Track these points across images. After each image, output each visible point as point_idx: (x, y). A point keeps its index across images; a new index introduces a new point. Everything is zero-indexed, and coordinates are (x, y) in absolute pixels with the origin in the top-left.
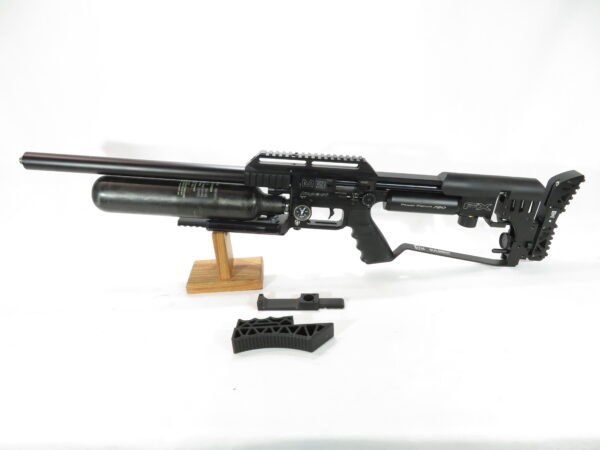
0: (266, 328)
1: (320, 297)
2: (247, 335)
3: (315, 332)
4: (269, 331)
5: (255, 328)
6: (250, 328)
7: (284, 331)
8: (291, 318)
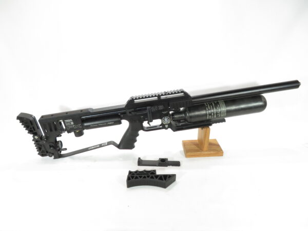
0: (143, 176)
1: (169, 160)
2: (134, 179)
3: (167, 179)
4: (145, 177)
5: (138, 176)
6: (135, 175)
7: (152, 177)
8: (155, 171)
